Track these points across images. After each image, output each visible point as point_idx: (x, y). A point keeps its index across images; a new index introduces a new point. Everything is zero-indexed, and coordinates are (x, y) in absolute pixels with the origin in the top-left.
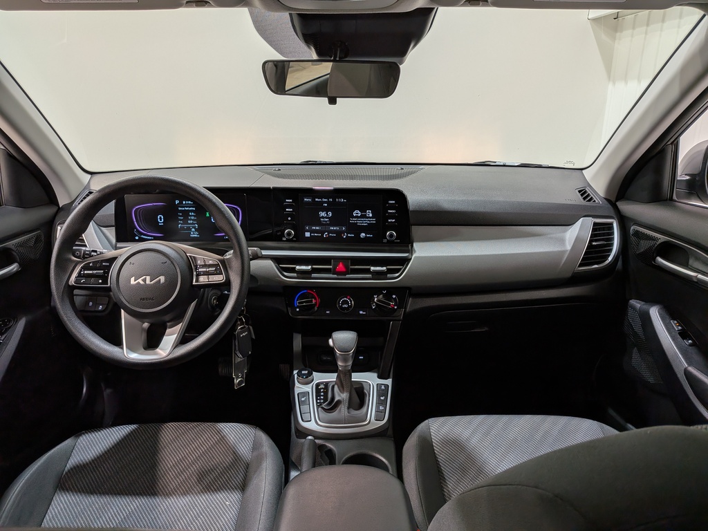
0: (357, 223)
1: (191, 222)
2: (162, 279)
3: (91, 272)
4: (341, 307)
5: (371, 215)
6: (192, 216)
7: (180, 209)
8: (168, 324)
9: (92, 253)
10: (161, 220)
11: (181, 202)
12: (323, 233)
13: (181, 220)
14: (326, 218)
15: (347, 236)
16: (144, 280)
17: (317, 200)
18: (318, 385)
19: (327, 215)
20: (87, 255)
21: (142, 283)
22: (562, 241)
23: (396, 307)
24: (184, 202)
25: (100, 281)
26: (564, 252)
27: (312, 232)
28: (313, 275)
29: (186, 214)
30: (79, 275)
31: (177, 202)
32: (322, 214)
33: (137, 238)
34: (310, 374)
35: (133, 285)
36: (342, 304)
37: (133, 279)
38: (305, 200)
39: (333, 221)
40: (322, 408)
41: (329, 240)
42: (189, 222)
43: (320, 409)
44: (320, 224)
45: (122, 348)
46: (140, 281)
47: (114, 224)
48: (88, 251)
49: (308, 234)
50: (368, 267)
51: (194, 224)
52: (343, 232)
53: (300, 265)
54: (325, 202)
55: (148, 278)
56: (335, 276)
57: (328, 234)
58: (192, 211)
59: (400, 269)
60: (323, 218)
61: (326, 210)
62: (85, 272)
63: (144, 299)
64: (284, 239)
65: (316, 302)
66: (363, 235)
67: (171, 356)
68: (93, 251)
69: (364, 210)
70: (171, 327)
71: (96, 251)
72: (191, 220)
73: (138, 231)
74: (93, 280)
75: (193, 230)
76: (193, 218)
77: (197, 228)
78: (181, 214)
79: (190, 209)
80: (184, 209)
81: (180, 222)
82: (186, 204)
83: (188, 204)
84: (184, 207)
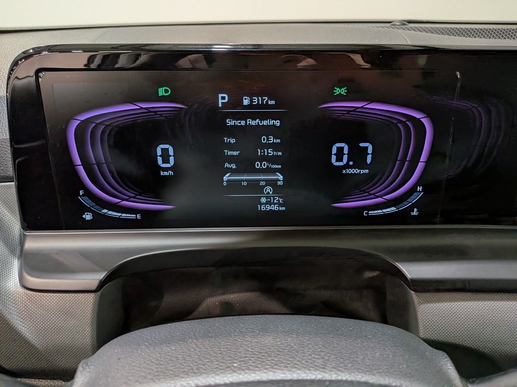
1: (265, 165)
6: (268, 146)
7: (230, 122)
10: (166, 160)
11: (236, 102)
24: (246, 102)
29: (249, 139)
31: (223, 99)
33: (88, 217)
42: (258, 165)
47: (10, 171)
51: (274, 171)
58: (269, 130)
72: (263, 158)
73: (89, 193)
75: (269, 189)
76: (271, 152)
77: (280, 183)
78: (233, 141)
79: (265, 123)
80: (243, 123)
81: (227, 165)
82: (251, 106)
83: (258, 106)
84: (244, 117)
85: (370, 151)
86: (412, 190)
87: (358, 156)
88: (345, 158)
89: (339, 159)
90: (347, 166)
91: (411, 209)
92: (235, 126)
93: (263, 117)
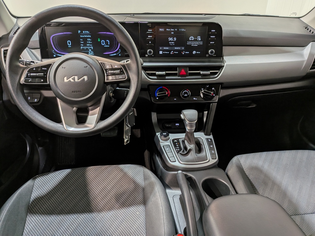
0: (191, 44)
1: (89, 45)
2: (86, 78)
3: (35, 74)
4: (183, 96)
5: (200, 40)
6: (89, 41)
7: (81, 36)
8: (90, 108)
9: (31, 63)
10: (69, 44)
11: (82, 32)
12: (170, 51)
13: (82, 44)
14: (172, 41)
15: (185, 53)
16: (74, 79)
17: (167, 30)
18: (173, 140)
19: (174, 39)
20: (28, 64)
21: (72, 81)
22: (302, 55)
23: (214, 95)
24: (84, 32)
25: (42, 80)
26: (303, 61)
27: (163, 51)
28: (167, 77)
29: (85, 40)
30: (27, 76)
31: (79, 32)
32: (170, 39)
33: (55, 56)
34: (168, 135)
35: (66, 82)
36: (184, 94)
37: (65, 78)
38: (160, 30)
39: (177, 44)
40: (180, 154)
41: (174, 56)
42: (87, 45)
43: (179, 154)
44: (168, 45)
45: (63, 124)
46: (71, 79)
47: (39, 47)
48: (28, 62)
49: (161, 52)
50: (199, 72)
51: (91, 46)
52: (183, 51)
53: (158, 71)
54: (172, 31)
55: (76, 78)
56: (180, 77)
57: (174, 52)
58: (89, 38)
59: (217, 72)
60: (171, 41)
61: (173, 36)
62: (31, 74)
63: (74, 92)
64: (147, 56)
65: (168, 94)
66: (194, 52)
67: (96, 129)
68: (31, 62)
69: (195, 37)
70: (92, 110)
71: (33, 62)
72: (88, 43)
73: (55, 51)
74: (37, 79)
75: (90, 50)
76: (90, 42)
77: (92, 49)
78: (82, 40)
79: (88, 36)
80: (84, 36)
81: (81, 45)
82: (85, 33)
83: (86, 33)
84: (84, 35)
85: (109, 42)
86: (118, 50)
87: (107, 43)
88: (104, 43)
89: (103, 44)
90: (105, 45)
91: (119, 54)
92: (82, 37)
93: (87, 35)
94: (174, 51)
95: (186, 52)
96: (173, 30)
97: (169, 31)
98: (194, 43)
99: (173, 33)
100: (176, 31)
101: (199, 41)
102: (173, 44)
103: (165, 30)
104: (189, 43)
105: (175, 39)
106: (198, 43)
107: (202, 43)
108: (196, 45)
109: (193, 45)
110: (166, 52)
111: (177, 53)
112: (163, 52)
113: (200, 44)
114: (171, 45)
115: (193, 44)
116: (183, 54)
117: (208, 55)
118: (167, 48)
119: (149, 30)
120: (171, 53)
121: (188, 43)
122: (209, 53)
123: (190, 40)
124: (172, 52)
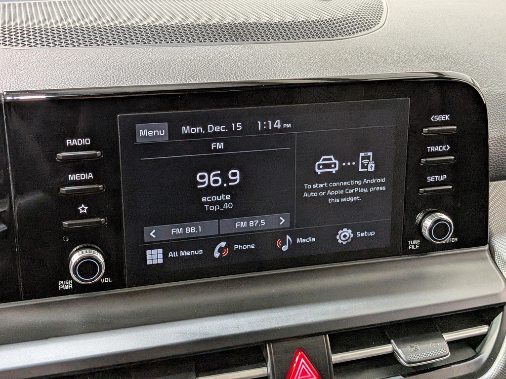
0: (327, 197)
5: (371, 167)
14: (220, 191)
15: (293, 245)
17: (185, 130)
19: (226, 180)
27: (167, 246)
32: (208, 179)
38: (143, 133)
41: (233, 266)
49: (155, 257)
52: (282, 234)
54: (217, 137)
57: (231, 247)
59: (482, 338)
60: (209, 190)
61: (221, 164)
64: (66, 285)
69: (347, 154)
94: (232, 239)
95: (299, 240)
96: (217, 129)
97: (198, 135)
98: (343, 188)
99: (220, 146)
100: (236, 132)
101: (369, 175)
102: (226, 206)
103: (174, 132)
104: (313, 190)
105: (235, 177)
106: (363, 186)
107: (381, 184)
108: (353, 195)
109: (334, 197)
110: (182, 253)
111: (250, 250)
112: (165, 255)
113: (372, 189)
114: (215, 208)
115: (336, 192)
116: (285, 248)
117: (417, 242)
118: (191, 230)
119: (69, 142)
120: (217, 255)
121: (309, 191)
122: (426, 233)
123: (319, 172)
124: (223, 244)
